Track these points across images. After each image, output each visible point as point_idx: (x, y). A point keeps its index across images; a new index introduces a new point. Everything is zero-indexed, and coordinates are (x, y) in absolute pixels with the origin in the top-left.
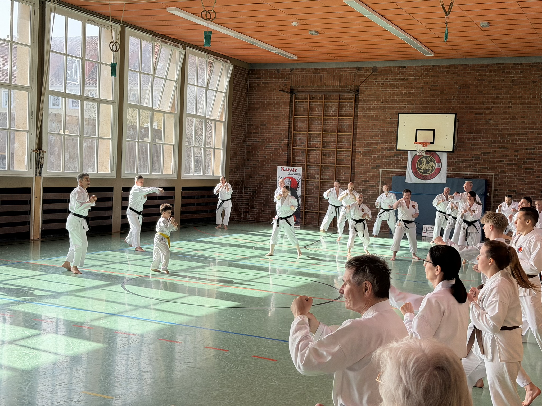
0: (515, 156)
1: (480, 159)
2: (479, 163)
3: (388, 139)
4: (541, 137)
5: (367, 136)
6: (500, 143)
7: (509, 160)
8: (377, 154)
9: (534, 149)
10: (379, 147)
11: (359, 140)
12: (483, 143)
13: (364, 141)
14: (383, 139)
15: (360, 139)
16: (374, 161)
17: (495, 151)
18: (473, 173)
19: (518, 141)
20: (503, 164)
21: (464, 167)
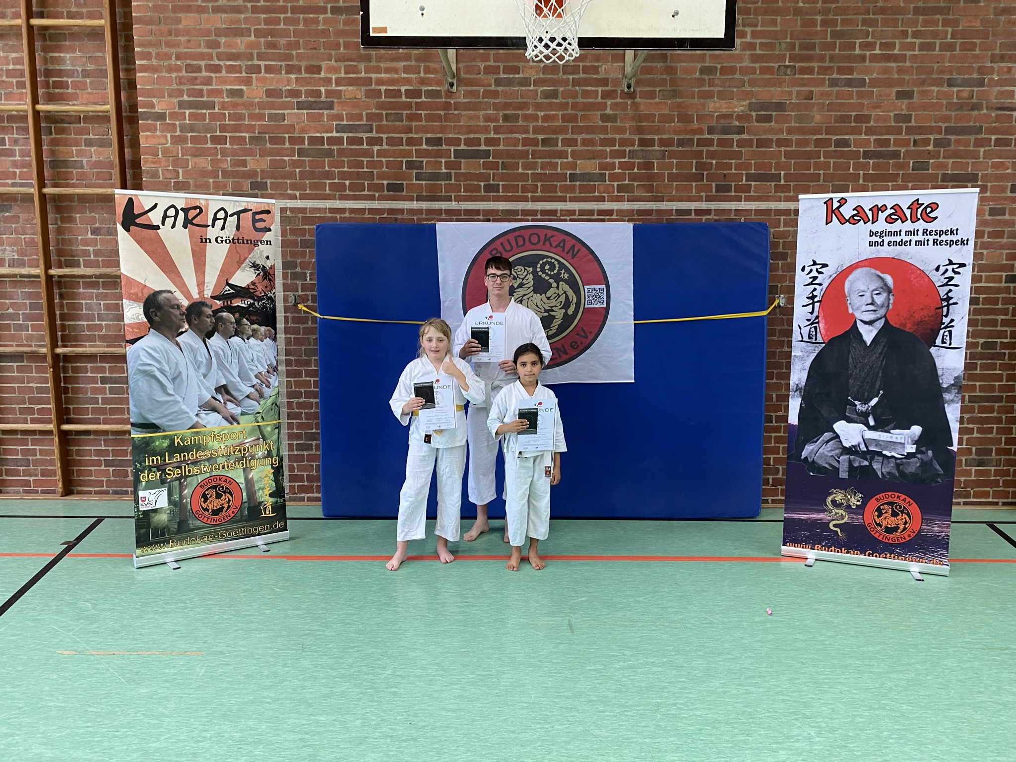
0: (900, 118)
1: (745, 136)
2: (738, 155)
3: (297, 45)
4: (1009, 22)
5: (187, 32)
6: (832, 59)
7: (872, 138)
8: (250, 129)
9: (981, 83)
10: (256, 92)
11: (147, 56)
12: (755, 58)
13: (173, 62)
14: (271, 45)
15: (153, 51)
16: (236, 163)
17: (810, 96)
18: (713, 206)
19: (912, 46)
20: (842, 155)
21: (672, 178)
